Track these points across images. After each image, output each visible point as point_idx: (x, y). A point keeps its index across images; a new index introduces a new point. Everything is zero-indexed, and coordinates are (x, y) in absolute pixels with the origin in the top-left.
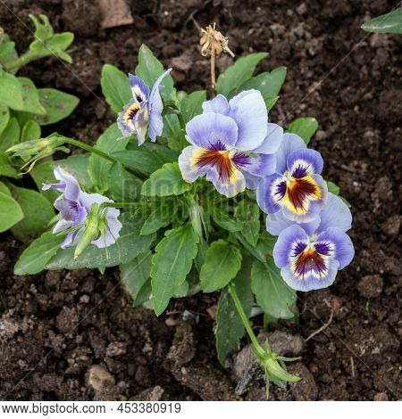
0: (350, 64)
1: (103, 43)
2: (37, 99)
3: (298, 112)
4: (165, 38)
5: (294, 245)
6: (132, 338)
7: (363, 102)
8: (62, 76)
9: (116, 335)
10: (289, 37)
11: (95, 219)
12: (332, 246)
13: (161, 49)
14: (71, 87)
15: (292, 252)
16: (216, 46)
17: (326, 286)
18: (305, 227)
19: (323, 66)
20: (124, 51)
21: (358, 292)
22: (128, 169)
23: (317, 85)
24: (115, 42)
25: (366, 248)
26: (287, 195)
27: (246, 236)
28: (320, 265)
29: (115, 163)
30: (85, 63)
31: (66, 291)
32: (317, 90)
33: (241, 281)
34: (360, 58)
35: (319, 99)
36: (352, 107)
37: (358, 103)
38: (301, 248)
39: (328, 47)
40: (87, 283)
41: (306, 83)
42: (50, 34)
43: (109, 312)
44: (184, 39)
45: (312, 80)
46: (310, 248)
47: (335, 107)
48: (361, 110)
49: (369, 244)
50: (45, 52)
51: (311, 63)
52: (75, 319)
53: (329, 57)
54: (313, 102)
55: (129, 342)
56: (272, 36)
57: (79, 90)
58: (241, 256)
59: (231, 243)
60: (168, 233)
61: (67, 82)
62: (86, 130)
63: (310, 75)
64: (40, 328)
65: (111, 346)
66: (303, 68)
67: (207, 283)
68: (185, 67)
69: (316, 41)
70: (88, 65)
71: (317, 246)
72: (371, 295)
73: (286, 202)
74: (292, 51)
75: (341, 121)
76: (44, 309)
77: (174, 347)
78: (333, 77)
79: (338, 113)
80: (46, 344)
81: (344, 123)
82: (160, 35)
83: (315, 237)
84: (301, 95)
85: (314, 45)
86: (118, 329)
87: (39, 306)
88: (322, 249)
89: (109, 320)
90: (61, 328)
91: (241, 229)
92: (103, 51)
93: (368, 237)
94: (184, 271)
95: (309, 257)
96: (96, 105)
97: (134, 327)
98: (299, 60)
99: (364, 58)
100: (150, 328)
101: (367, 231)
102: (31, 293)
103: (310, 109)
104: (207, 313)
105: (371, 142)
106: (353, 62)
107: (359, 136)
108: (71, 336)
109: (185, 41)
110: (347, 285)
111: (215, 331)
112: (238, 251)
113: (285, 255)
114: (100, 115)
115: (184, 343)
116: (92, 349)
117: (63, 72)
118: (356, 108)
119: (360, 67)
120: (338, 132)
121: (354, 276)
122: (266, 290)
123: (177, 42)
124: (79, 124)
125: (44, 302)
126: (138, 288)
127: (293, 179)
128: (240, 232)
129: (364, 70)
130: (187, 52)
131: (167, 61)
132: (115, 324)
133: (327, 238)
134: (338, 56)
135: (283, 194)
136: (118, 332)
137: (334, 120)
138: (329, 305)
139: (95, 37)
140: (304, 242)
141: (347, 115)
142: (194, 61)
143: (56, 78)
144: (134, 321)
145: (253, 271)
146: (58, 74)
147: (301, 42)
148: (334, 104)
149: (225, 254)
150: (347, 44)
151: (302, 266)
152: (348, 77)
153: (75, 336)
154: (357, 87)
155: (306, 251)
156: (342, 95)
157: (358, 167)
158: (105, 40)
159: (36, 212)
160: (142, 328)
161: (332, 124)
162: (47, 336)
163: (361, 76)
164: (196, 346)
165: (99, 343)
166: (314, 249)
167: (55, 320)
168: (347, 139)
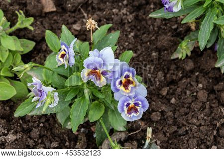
0: (145, 25)
1: (44, 19)
2: (20, 45)
3: (125, 46)
4: (69, 16)
5: (126, 104)
6: (61, 140)
7: (151, 40)
8: (28, 33)
9: (55, 139)
10: (120, 15)
11: (50, 97)
12: (140, 103)
13: (68, 20)
14: (32, 38)
15: (125, 107)
16: (93, 26)
17: (139, 119)
18: (129, 97)
19: (135, 26)
20: (53, 22)
21: (151, 119)
22: (59, 74)
23: (132, 34)
24: (49, 18)
25: (153, 101)
26: (122, 85)
27: (106, 100)
28: (136, 111)
29: (54, 72)
30: (37, 28)
31: (34, 122)
32: (133, 36)
33: (105, 117)
34: (149, 22)
35: (133, 40)
36: (146, 43)
37: (149, 41)
38: (128, 105)
39: (136, 17)
40: (42, 119)
41: (128, 33)
42: (24, 19)
43: (51, 130)
44: (77, 15)
45: (130, 32)
46: (132, 104)
47: (140, 43)
48: (150, 44)
49: (155, 99)
50: (22, 26)
51: (130, 25)
52: (38, 133)
53: (137, 22)
54: (131, 42)
55: (60, 142)
56: (113, 14)
57: (35, 39)
58: (104, 107)
59: (100, 102)
60: (76, 100)
61: (30, 36)
62: (39, 56)
63: (129, 30)
64: (24, 137)
65: (53, 143)
66: (127, 28)
67: (91, 118)
68: (78, 29)
69: (131, 16)
70: (38, 28)
71: (135, 104)
72: (156, 120)
73: (122, 88)
74: (122, 20)
75: (142, 49)
76: (25, 129)
77: (78, 143)
78: (139, 30)
79: (141, 45)
80: (27, 144)
81: (144, 50)
82: (67, 15)
83: (133, 100)
84: (126, 39)
85: (130, 17)
86: (55, 136)
87: (23, 128)
88: (137, 104)
89: (51, 133)
90: (32, 137)
91: (105, 97)
92: (44, 22)
93: (154, 96)
94: (83, 115)
95: (132, 108)
96: (42, 45)
97: (62, 136)
98: (125, 24)
99: (152, 22)
100: (68, 136)
101: (154, 94)
102: (20, 123)
103: (130, 45)
104: (91, 129)
105: (155, 57)
106: (147, 24)
107: (150, 55)
108: (36, 140)
109: (78, 17)
110: (147, 116)
111: (95, 136)
112: (103, 105)
113: (122, 108)
114: (44, 49)
115: (82, 141)
116: (45, 145)
117: (29, 32)
118: (148, 43)
119: (150, 26)
120: (141, 54)
121: (149, 112)
122: (114, 120)
123: (74, 17)
124: (35, 53)
125: (25, 127)
126: (63, 121)
127: (125, 79)
128: (104, 99)
129: (151, 27)
130: (79, 22)
131: (71, 26)
132: (54, 134)
133: (138, 100)
134: (140, 21)
135: (121, 85)
136: (55, 138)
137: (139, 49)
138: (141, 124)
139: (41, 16)
140: (130, 102)
141: (145, 46)
142: (82, 26)
143: (25, 34)
144: (62, 133)
145: (109, 113)
146: (26, 33)
147: (125, 16)
148: (139, 41)
149: (98, 107)
150: (144, 16)
151: (129, 112)
152: (145, 30)
153: (38, 140)
154: (149, 34)
155: (130, 105)
156: (142, 38)
157: (150, 68)
158: (45, 17)
159: (20, 90)
160: (65, 136)
161: (139, 50)
162: (27, 140)
163: (150, 30)
164: (87, 142)
165: (48, 142)
166: (133, 105)
167: (30, 134)
168: (145, 56)
